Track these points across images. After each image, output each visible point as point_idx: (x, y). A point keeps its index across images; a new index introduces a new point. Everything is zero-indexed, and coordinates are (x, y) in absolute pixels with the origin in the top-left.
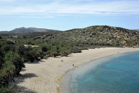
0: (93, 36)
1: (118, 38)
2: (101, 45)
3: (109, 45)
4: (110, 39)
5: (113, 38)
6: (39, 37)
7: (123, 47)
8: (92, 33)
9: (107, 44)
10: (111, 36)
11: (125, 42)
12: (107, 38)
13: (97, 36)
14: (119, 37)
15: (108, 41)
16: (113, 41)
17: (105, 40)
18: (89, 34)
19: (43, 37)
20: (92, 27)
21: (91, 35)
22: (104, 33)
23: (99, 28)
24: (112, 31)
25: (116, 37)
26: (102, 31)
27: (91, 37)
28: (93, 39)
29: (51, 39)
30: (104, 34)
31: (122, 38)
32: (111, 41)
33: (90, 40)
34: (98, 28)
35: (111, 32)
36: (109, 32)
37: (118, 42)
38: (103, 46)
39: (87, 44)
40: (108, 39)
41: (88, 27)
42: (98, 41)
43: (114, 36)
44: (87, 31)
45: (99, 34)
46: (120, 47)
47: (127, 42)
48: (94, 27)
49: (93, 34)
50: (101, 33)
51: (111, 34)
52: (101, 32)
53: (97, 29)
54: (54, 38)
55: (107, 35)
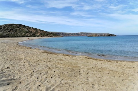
0: (11, 31)
1: (33, 32)
4: (27, 33)
5: (30, 32)
9: (26, 36)
11: (39, 34)
12: (24, 32)
13: (15, 31)
14: (34, 31)
16: (30, 34)
17: (24, 34)
18: (7, 30)
21: (9, 30)
22: (21, 29)
23: (15, 25)
25: (32, 31)
26: (18, 28)
28: (11, 33)
31: (36, 32)
32: (28, 34)
33: (8, 34)
34: (14, 25)
35: (26, 28)
37: (34, 34)
40: (26, 33)
41: (4, 25)
42: (17, 34)
43: (30, 31)
44: (4, 28)
45: (16, 29)
47: (41, 34)
48: (11, 25)
49: (11, 30)
50: (18, 29)
51: (27, 30)
53: (14, 26)
55: (24, 30)
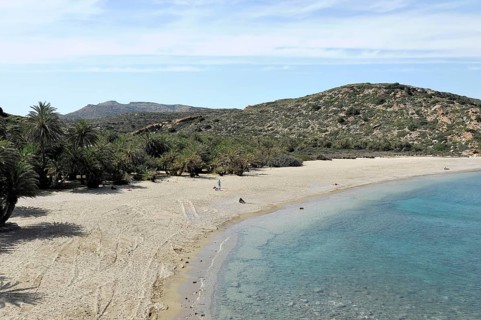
0: (351, 118)
1: (443, 124)
2: (378, 149)
3: (407, 149)
4: (413, 128)
5: (424, 123)
6: (159, 127)
7: (464, 153)
8: (346, 109)
9: (401, 147)
10: (416, 117)
11: (469, 136)
12: (401, 126)
13: (366, 120)
14: (445, 119)
15: (404, 134)
16: (423, 135)
17: (395, 133)
18: (336, 112)
19: (170, 126)
20: (347, 90)
21: (342, 115)
22: (391, 106)
23: (371, 91)
24: (419, 100)
25: (436, 121)
26: (382, 102)
27: (342, 121)
28: (349, 130)
29: (200, 130)
30: (391, 112)
31: (458, 124)
32: (415, 134)
33: (337, 133)
34: (366, 92)
35: (415, 104)
36: (408, 105)
37: (441, 137)
38: (385, 152)
39: (329, 145)
40: (407, 130)
41: (330, 91)
42: (367, 135)
43: (429, 119)
44: (328, 104)
45: (371, 111)
46: (452, 155)
47: (476, 138)
48: (355, 90)
49: (349, 114)
50: (380, 107)
51: (417, 112)
52: (378, 104)
53: (365, 96)
54: (209, 127)
55: (402, 114)
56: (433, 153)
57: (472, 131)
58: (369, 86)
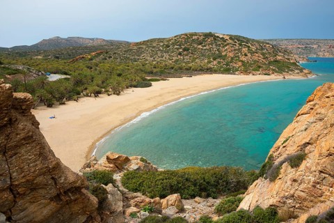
0: (185, 53)
1: (229, 57)
2: (196, 71)
3: (210, 71)
4: (214, 59)
5: (221, 56)
6: (83, 57)
7: (237, 73)
8: (183, 47)
9: (207, 69)
10: (217, 52)
11: (240, 64)
12: (209, 58)
13: (192, 54)
14: (230, 54)
15: (210, 62)
16: (219, 63)
17: (206, 61)
18: (178, 49)
19: (89, 57)
20: (183, 36)
21: (181, 50)
22: (205, 46)
23: (196, 37)
24: (219, 43)
25: (226, 55)
26: (201, 44)
27: (180, 54)
28: (184, 59)
29: (106, 59)
30: (205, 49)
31: (236, 57)
32: (215, 62)
33: (178, 61)
34: (194, 38)
35: (217, 45)
36: (214, 46)
37: (228, 64)
38: (200, 72)
39: (172, 68)
40: (212, 59)
41: (175, 37)
42: (192, 62)
43: (223, 54)
44: (173, 44)
45: (195, 49)
46: (231, 74)
47: (243, 65)
48: (188, 37)
49: (184, 50)
50: (200, 47)
51: (218, 50)
52: (199, 45)
53: (193, 40)
54: (110, 57)
55: (210, 51)
56: (222, 73)
57: (242, 61)
58: (195, 34)
